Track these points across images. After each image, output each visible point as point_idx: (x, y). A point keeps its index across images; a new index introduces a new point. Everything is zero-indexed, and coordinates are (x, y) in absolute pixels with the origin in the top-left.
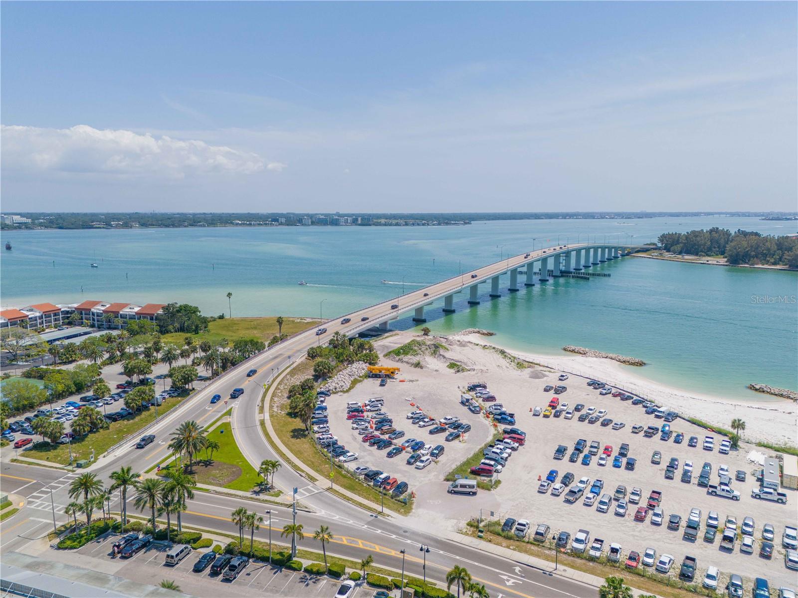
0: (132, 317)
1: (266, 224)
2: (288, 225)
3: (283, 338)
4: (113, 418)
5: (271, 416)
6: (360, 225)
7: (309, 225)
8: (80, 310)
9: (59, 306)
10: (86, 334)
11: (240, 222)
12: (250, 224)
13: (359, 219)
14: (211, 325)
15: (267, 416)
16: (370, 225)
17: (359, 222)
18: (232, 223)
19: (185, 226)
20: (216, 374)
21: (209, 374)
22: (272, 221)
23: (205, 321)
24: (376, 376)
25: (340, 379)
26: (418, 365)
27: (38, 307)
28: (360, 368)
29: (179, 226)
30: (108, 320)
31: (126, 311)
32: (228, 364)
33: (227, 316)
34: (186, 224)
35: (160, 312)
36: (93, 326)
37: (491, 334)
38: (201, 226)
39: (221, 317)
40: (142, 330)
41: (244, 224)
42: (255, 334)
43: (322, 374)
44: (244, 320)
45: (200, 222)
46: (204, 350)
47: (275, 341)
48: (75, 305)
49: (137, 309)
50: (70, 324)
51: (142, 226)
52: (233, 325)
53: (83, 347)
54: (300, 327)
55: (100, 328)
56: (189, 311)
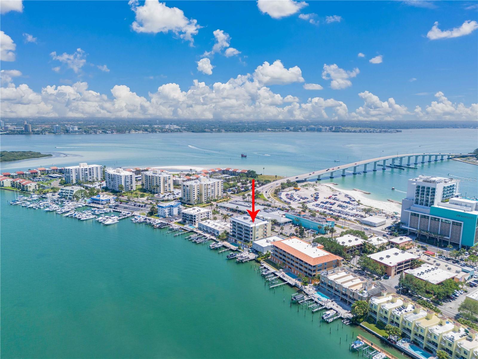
0: (239, 173)
1: (283, 131)
2: (294, 131)
3: (276, 180)
4: (242, 191)
5: (271, 193)
6: (333, 132)
7: (305, 131)
8: (226, 170)
9: (221, 169)
10: (228, 176)
11: (270, 130)
12: (275, 131)
13: (334, 128)
14: (258, 176)
15: (270, 193)
16: (339, 132)
17: (334, 129)
18: (266, 130)
19: (245, 132)
20: (260, 186)
21: (259, 186)
22: (286, 129)
23: (257, 175)
24: (295, 190)
25: (287, 189)
26: (307, 189)
27: (218, 169)
28: (292, 188)
29: (242, 131)
30: (234, 173)
31: (238, 171)
32: (263, 184)
33: (263, 174)
34: (245, 130)
35: (247, 172)
36: (229, 175)
37: (337, 185)
38: (252, 131)
39: (261, 175)
40: (243, 176)
41: (272, 130)
42: (270, 179)
43: (283, 188)
44: (267, 176)
45: (251, 130)
46: (257, 181)
47: (274, 181)
48: (225, 169)
49: (240, 171)
50: (224, 174)
51: (226, 131)
52: (264, 177)
53: (231, 179)
54: (281, 178)
55: (231, 175)
56: (253, 172)
